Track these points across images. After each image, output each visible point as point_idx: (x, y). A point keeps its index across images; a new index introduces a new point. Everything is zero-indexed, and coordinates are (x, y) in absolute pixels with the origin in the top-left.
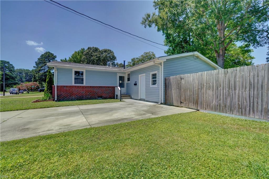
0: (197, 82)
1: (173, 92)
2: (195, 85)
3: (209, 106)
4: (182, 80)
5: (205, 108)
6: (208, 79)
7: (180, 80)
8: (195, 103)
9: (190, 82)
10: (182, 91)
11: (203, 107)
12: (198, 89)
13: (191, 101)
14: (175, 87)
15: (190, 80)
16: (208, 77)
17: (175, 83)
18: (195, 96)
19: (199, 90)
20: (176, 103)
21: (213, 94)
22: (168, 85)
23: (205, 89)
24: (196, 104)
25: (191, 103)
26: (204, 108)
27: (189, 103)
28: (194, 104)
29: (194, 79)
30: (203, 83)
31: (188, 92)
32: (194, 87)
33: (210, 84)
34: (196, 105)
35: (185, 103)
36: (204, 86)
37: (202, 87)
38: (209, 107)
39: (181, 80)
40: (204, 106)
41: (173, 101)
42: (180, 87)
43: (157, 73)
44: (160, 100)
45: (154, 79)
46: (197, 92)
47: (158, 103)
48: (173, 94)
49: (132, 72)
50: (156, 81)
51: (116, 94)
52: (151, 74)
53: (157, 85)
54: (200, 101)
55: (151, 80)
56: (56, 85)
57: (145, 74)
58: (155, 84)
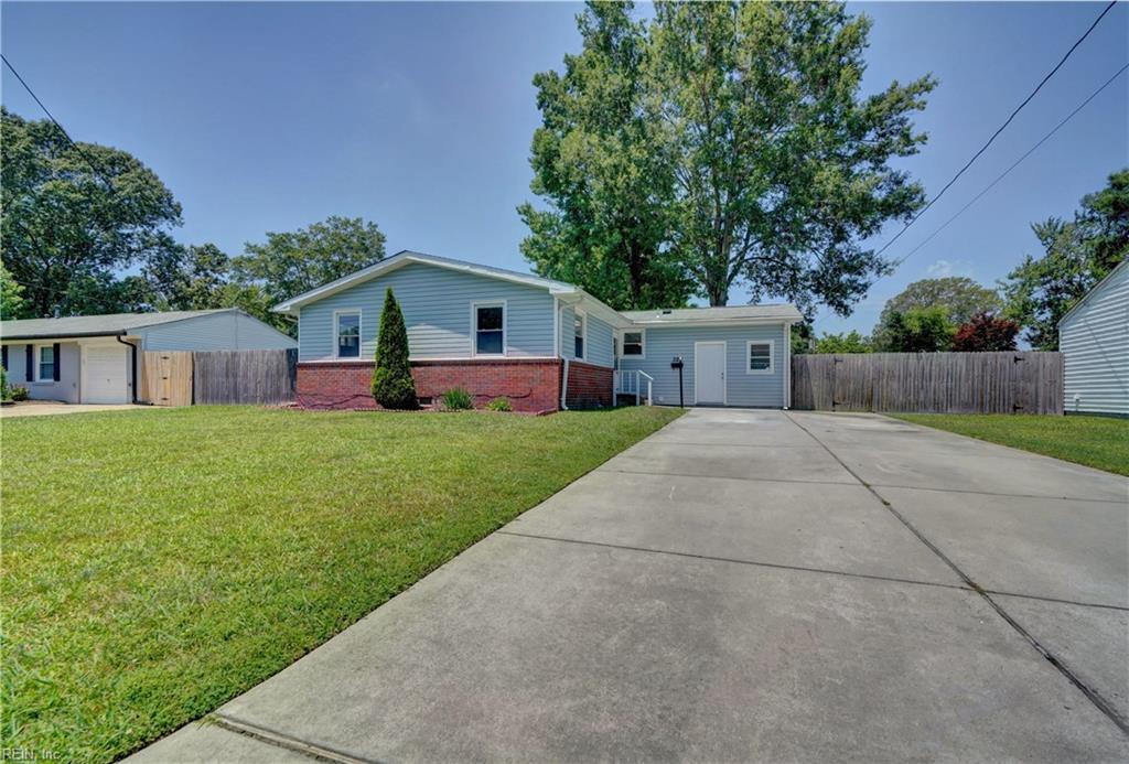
0: (872, 368)
1: (812, 385)
2: (866, 373)
3: (892, 404)
4: (838, 363)
5: (886, 409)
6: (890, 365)
7: (834, 362)
8: (864, 402)
9: (856, 368)
10: (837, 382)
11: (882, 407)
12: (872, 380)
13: (856, 400)
14: (818, 375)
15: (857, 364)
17: (819, 368)
18: (866, 390)
19: (874, 381)
20: (821, 404)
22: (799, 371)
23: (885, 380)
24: (866, 403)
25: (856, 403)
26: (884, 410)
27: (853, 403)
28: (862, 403)
29: (865, 364)
31: (852, 384)
32: (864, 376)
34: (868, 404)
35: (844, 403)
36: (883, 374)
37: (881, 375)
38: (892, 407)
39: (835, 364)
40: (884, 407)
41: (812, 401)
42: (834, 376)
43: (771, 342)
44: (785, 401)
45: (760, 358)
46: (870, 385)
47: (782, 408)
48: (815, 389)
49: (653, 332)
50: (768, 360)
51: (615, 392)
52: (750, 343)
53: (770, 371)
54: (875, 398)
55: (749, 357)
56: (563, 357)
57: (724, 342)
58: (764, 368)
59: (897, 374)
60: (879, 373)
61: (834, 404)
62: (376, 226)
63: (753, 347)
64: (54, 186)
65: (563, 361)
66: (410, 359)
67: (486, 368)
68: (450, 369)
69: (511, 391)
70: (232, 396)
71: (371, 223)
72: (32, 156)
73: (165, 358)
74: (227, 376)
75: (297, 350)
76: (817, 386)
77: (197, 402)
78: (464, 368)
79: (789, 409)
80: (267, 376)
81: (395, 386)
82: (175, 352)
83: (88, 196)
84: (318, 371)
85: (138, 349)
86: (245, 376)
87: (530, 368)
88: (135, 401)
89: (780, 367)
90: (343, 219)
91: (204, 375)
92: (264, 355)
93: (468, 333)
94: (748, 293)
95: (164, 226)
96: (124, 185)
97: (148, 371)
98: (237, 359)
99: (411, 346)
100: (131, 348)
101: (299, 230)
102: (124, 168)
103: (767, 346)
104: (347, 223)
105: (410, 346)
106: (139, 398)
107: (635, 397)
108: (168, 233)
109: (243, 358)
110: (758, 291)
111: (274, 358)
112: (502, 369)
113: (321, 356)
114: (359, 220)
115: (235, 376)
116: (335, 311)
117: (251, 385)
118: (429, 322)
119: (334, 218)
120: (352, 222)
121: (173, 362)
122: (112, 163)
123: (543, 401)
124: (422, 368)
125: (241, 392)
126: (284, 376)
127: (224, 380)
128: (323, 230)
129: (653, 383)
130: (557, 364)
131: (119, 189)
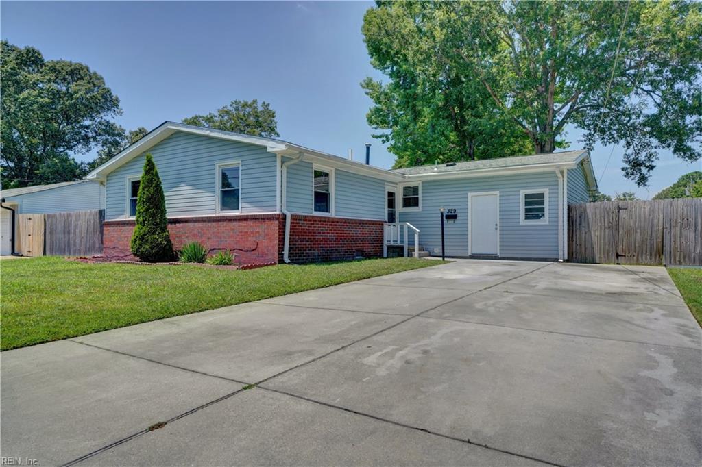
0: (661, 216)
1: (593, 236)
2: (656, 221)
3: (687, 257)
4: (621, 211)
5: (680, 261)
6: (685, 212)
7: (617, 210)
8: (653, 254)
9: (642, 216)
10: (620, 233)
11: (675, 260)
12: (663, 228)
13: (644, 252)
14: (599, 224)
15: (644, 212)
16: (685, 209)
17: (600, 217)
18: (655, 240)
19: (665, 230)
20: (602, 256)
21: (695, 238)
22: (578, 220)
23: (678, 229)
24: (656, 256)
25: (644, 256)
26: (678, 263)
27: (640, 255)
28: (651, 255)
29: (653, 211)
30: (675, 218)
31: (638, 234)
32: (652, 225)
33: (690, 220)
34: (658, 257)
35: (629, 255)
36: (676, 222)
37: (673, 224)
38: (687, 259)
39: (619, 212)
40: (677, 259)
41: (593, 252)
42: (618, 225)
43: (546, 191)
44: (561, 253)
45: (534, 207)
46: (660, 235)
47: (556, 260)
48: (595, 240)
49: (430, 184)
50: (542, 210)
51: (386, 243)
52: (523, 192)
53: (545, 221)
54: (666, 249)
55: (522, 207)
56: (285, 212)
57: (497, 192)
58: (539, 218)
59: (692, 221)
60: (670, 222)
61: (618, 256)
62: (268, 105)
63: (527, 196)
64: (29, 94)
65: (285, 215)
66: (168, 216)
67: (225, 223)
68: (200, 225)
69: (243, 245)
70: (67, 249)
71: (264, 103)
72: (16, 74)
73: (30, 219)
74: (64, 233)
75: (104, 210)
76: (597, 237)
77: (48, 252)
78: (210, 224)
79: (567, 261)
80: (87, 233)
81: (147, 241)
82: (35, 215)
83: (52, 99)
84: (115, 228)
85: (16, 212)
86: (75, 233)
87: (257, 223)
88: (13, 253)
89: (555, 217)
90: (242, 102)
91: (51, 233)
92: (85, 215)
93: (213, 192)
94: (579, 141)
95: (108, 117)
96: (78, 89)
97: (21, 229)
98: (70, 218)
99: (168, 204)
100: (11, 211)
101: (210, 114)
102: (79, 77)
103: (542, 195)
104: (246, 105)
105: (167, 206)
106: (16, 251)
107: (402, 248)
108: (112, 121)
109: (74, 218)
110: (590, 140)
111: (92, 217)
112: (236, 224)
113: (118, 215)
114: (255, 101)
115: (69, 233)
116: (129, 176)
117: (78, 240)
118: (187, 183)
119: (236, 102)
120: (249, 103)
121: (34, 223)
122: (72, 73)
123: (267, 254)
124: (181, 225)
125: (72, 246)
126: (98, 233)
127: (63, 236)
128: (227, 112)
129: (420, 234)
130: (278, 219)
131: (75, 92)
